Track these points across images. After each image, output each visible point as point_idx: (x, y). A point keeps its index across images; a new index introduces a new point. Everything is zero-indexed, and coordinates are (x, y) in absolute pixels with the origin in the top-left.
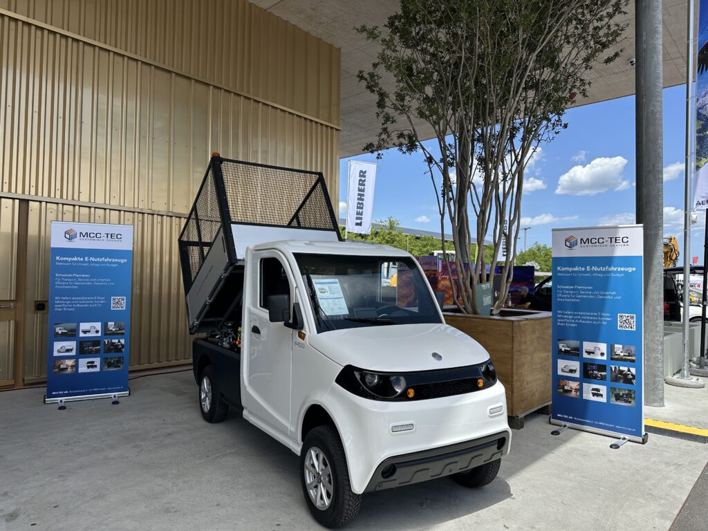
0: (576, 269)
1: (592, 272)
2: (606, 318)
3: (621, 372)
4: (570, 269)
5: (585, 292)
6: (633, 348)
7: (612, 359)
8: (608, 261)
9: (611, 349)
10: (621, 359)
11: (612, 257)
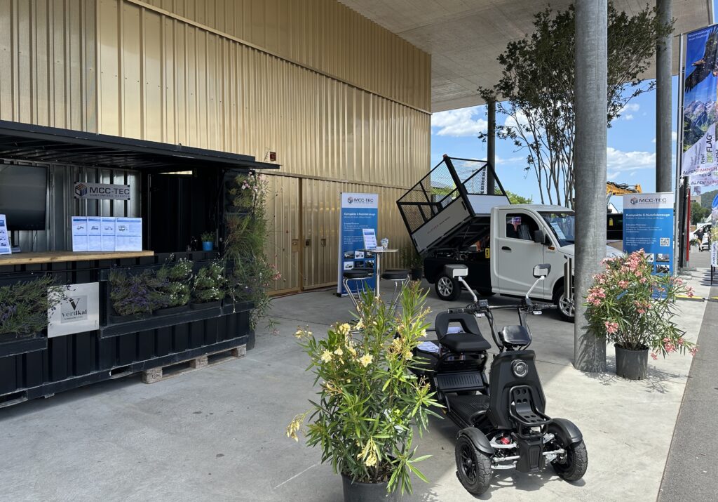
0: (637, 215)
1: (646, 217)
2: (654, 241)
3: (662, 268)
4: (634, 215)
5: (642, 227)
6: (668, 255)
7: (657, 261)
8: (656, 211)
9: (656, 256)
10: (662, 261)
11: (657, 209)
